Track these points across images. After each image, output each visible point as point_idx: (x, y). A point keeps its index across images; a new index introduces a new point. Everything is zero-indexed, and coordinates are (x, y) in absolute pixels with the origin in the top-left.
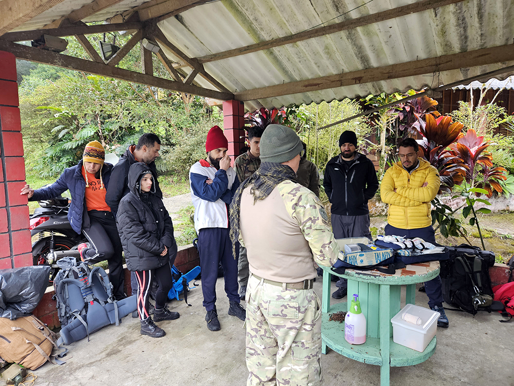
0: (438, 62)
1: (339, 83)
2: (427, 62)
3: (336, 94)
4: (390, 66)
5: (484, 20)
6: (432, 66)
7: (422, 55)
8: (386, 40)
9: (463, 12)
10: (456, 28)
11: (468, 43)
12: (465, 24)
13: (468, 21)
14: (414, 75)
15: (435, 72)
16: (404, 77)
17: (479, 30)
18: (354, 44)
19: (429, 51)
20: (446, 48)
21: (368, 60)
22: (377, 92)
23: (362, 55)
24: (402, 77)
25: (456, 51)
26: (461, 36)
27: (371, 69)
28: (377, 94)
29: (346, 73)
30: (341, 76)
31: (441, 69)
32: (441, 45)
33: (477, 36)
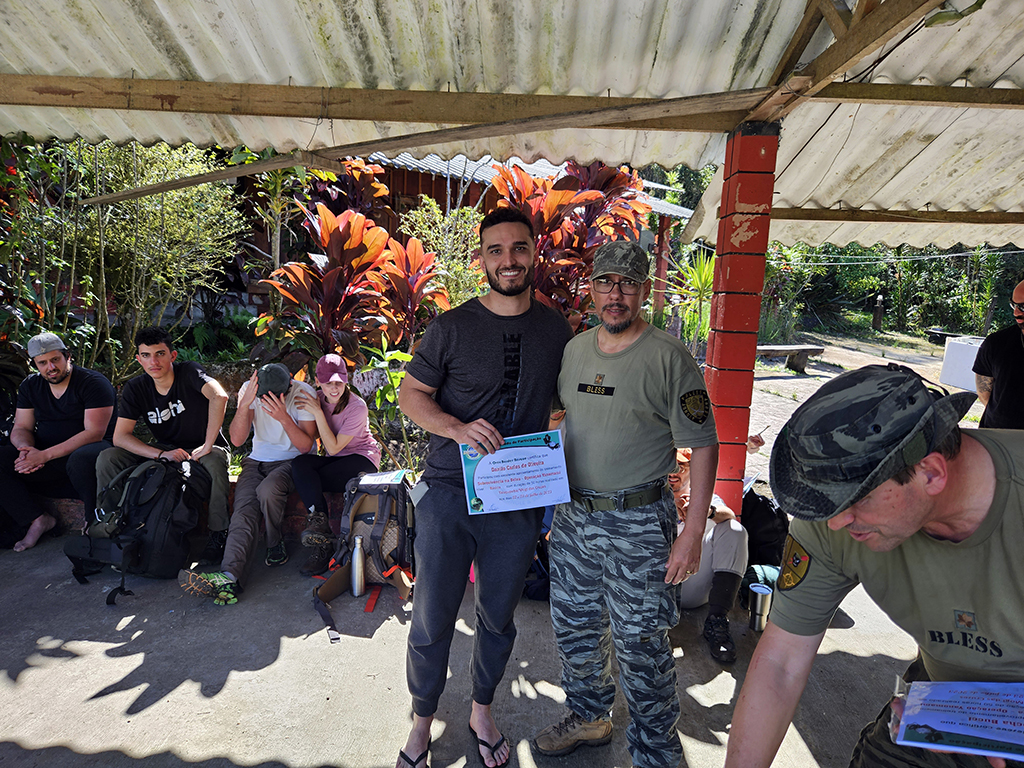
0: (326, 99)
1: (124, 99)
2: (308, 92)
3: (131, 126)
4: (236, 84)
5: (391, 30)
6: (316, 103)
7: (300, 80)
8: (213, 22)
10: (346, 32)
11: (376, 72)
12: (362, 29)
13: (365, 25)
14: (284, 116)
15: (322, 117)
16: (264, 115)
17: (388, 50)
18: (141, 12)
19: (309, 70)
20: (337, 71)
21: (186, 61)
22: (228, 141)
23: (168, 43)
24: (260, 115)
25: (359, 84)
26: (359, 54)
27: (195, 83)
28: (228, 145)
29: (140, 81)
30: (127, 84)
31: (331, 114)
32: (327, 62)
33: (387, 62)
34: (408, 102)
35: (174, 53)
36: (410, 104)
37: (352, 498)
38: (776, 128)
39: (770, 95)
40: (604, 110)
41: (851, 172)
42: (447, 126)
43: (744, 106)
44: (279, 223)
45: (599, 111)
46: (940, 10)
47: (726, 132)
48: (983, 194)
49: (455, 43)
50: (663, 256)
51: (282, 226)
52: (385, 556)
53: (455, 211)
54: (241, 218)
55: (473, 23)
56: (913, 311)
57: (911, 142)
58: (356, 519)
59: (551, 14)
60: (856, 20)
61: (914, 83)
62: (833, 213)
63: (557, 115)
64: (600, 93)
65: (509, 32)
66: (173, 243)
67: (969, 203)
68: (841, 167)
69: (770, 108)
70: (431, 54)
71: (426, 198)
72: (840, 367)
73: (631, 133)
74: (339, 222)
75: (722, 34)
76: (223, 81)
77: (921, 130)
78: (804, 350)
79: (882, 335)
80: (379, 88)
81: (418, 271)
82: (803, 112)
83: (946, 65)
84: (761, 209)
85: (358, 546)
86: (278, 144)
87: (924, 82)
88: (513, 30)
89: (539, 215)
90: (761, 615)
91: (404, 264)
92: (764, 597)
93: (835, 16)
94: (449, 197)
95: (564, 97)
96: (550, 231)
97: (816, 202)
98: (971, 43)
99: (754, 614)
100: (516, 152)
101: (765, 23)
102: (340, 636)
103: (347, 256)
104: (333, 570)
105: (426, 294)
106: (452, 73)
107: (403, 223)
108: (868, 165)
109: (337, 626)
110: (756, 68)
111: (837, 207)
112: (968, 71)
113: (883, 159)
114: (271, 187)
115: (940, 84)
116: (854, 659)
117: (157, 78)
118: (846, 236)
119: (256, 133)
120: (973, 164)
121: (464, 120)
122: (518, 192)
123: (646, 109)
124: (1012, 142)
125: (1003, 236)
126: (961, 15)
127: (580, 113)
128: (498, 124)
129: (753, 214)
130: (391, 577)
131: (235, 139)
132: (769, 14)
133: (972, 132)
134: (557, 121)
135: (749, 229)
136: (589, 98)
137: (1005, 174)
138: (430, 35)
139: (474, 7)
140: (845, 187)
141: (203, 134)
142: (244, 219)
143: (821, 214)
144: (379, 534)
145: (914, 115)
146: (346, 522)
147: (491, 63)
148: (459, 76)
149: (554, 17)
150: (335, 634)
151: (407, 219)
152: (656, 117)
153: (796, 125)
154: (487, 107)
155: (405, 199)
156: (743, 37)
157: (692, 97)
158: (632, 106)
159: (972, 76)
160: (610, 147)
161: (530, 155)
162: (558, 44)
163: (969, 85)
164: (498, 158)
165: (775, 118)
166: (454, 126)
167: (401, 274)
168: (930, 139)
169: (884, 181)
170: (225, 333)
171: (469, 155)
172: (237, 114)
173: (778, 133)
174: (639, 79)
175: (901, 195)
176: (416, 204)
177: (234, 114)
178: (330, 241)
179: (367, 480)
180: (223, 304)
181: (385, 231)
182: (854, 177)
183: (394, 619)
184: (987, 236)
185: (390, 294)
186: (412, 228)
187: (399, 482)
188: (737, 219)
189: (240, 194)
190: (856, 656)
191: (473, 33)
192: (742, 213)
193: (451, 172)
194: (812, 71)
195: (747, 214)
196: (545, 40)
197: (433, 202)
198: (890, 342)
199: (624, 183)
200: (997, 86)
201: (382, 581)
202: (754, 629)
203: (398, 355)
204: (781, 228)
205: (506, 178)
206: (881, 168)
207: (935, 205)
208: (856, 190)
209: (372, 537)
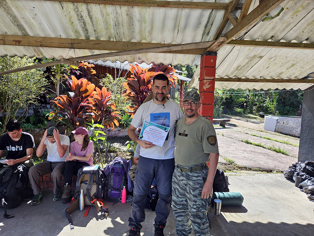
0: (73, 42)
1: (2, 42)
2: (66, 40)
3: (6, 51)
4: (42, 37)
5: (93, 20)
6: (69, 44)
7: (64, 36)
8: (33, 17)
9: (80, 11)
10: (78, 21)
11: (89, 34)
12: (84, 20)
13: (85, 19)
14: (58, 47)
15: (71, 48)
16: (51, 47)
17: (93, 27)
18: (8, 13)
19: (67, 33)
20: (76, 34)
21: (24, 29)
22: (40, 56)
23: (18, 23)
24: (50, 47)
25: (83, 38)
26: (83, 28)
27: (27, 36)
28: (40, 57)
29: (8, 36)
30: (4, 37)
31: (74, 47)
32: (72, 31)
33: (93, 31)
34: (100, 44)
35: (20, 27)
36: (101, 45)
37: (80, 175)
38: (216, 53)
39: (214, 43)
40: (163, 47)
41: (238, 67)
42: (113, 51)
43: (206, 47)
44: (59, 82)
45: (161, 47)
46: (266, 16)
47: (200, 55)
48: (276, 74)
49: (115, 25)
50: (182, 92)
51: (60, 83)
52: (92, 196)
53: (118, 79)
54: (46, 81)
55: (120, 20)
56: (254, 108)
57: (256, 58)
58: (81, 183)
59: (145, 17)
60: (239, 20)
61: (257, 40)
62: (233, 79)
63: (148, 49)
64: (161, 42)
65: (132, 22)
66: (21, 89)
67: (272, 77)
68: (235, 65)
69: (214, 47)
70: (107, 29)
71: (108, 75)
72: (235, 125)
73: (171, 55)
74: (79, 82)
75: (198, 25)
76: (37, 36)
77: (258, 55)
78: (224, 120)
79: (246, 115)
80: (90, 39)
81: (106, 97)
82: (224, 49)
83: (266, 35)
84: (212, 78)
85: (82, 193)
86: (57, 57)
87: (259, 40)
88: (133, 22)
89: (143, 80)
90: (218, 210)
91: (101, 95)
92: (219, 204)
93: (233, 19)
94: (116, 74)
95: (150, 43)
96: (147, 85)
97: (228, 76)
98: (273, 28)
99: (216, 210)
100: (136, 60)
101: (211, 22)
102: (74, 227)
103: (81, 93)
104: (73, 201)
105: (108, 105)
106: (114, 35)
107: (101, 82)
108: (243, 65)
109: (73, 223)
110: (209, 35)
111: (234, 78)
112: (272, 37)
113: (247, 63)
114: (56, 71)
115: (264, 40)
116: (249, 224)
117: (14, 35)
118: (237, 87)
119: (49, 53)
120: (274, 65)
121: (118, 50)
122: (137, 73)
123: (176, 47)
124: (285, 58)
125: (282, 86)
126: (273, 18)
127: (155, 48)
128: (129, 51)
129: (210, 80)
130: (94, 203)
131: (42, 55)
132: (212, 19)
133: (274, 55)
134: (148, 50)
135: (209, 84)
136: (158, 43)
137: (283, 68)
138: (106, 23)
139: (121, 14)
140: (237, 72)
141: (31, 53)
142: (47, 81)
143: (229, 80)
144: (89, 188)
145: (256, 50)
146: (78, 184)
147: (127, 32)
148: (116, 36)
149: (146, 18)
150: (72, 226)
151: (102, 81)
152: (179, 50)
153: (221, 53)
154: (126, 46)
155: (102, 75)
156: (205, 26)
157: (190, 43)
158: (171, 46)
159: (273, 38)
160: (165, 59)
161: (140, 61)
162: (148, 26)
163: (273, 41)
164: (130, 62)
165: (215, 50)
166: (115, 51)
167: (100, 99)
168: (261, 57)
169: (248, 70)
170: (41, 118)
171: (121, 61)
172: (42, 47)
173: (216, 55)
174: (173, 38)
175: (253, 74)
176: (105, 76)
177: (41, 46)
178: (75, 88)
179: (86, 169)
180: (40, 109)
181: (94, 85)
182: (239, 69)
183: (94, 219)
184: (278, 86)
185: (96, 105)
186: (104, 84)
187: (97, 169)
188: (205, 81)
189: (46, 73)
190: (249, 223)
191: (121, 22)
192: (206, 79)
193: (116, 67)
194: (227, 36)
195: (208, 80)
196: (143, 25)
197: (110, 76)
198: (249, 117)
199: (170, 70)
200: (281, 41)
201: (91, 204)
202: (216, 215)
203: (97, 125)
204: (218, 84)
205: (133, 68)
206: (247, 66)
207: (263, 77)
208: (240, 72)
209: (87, 189)
